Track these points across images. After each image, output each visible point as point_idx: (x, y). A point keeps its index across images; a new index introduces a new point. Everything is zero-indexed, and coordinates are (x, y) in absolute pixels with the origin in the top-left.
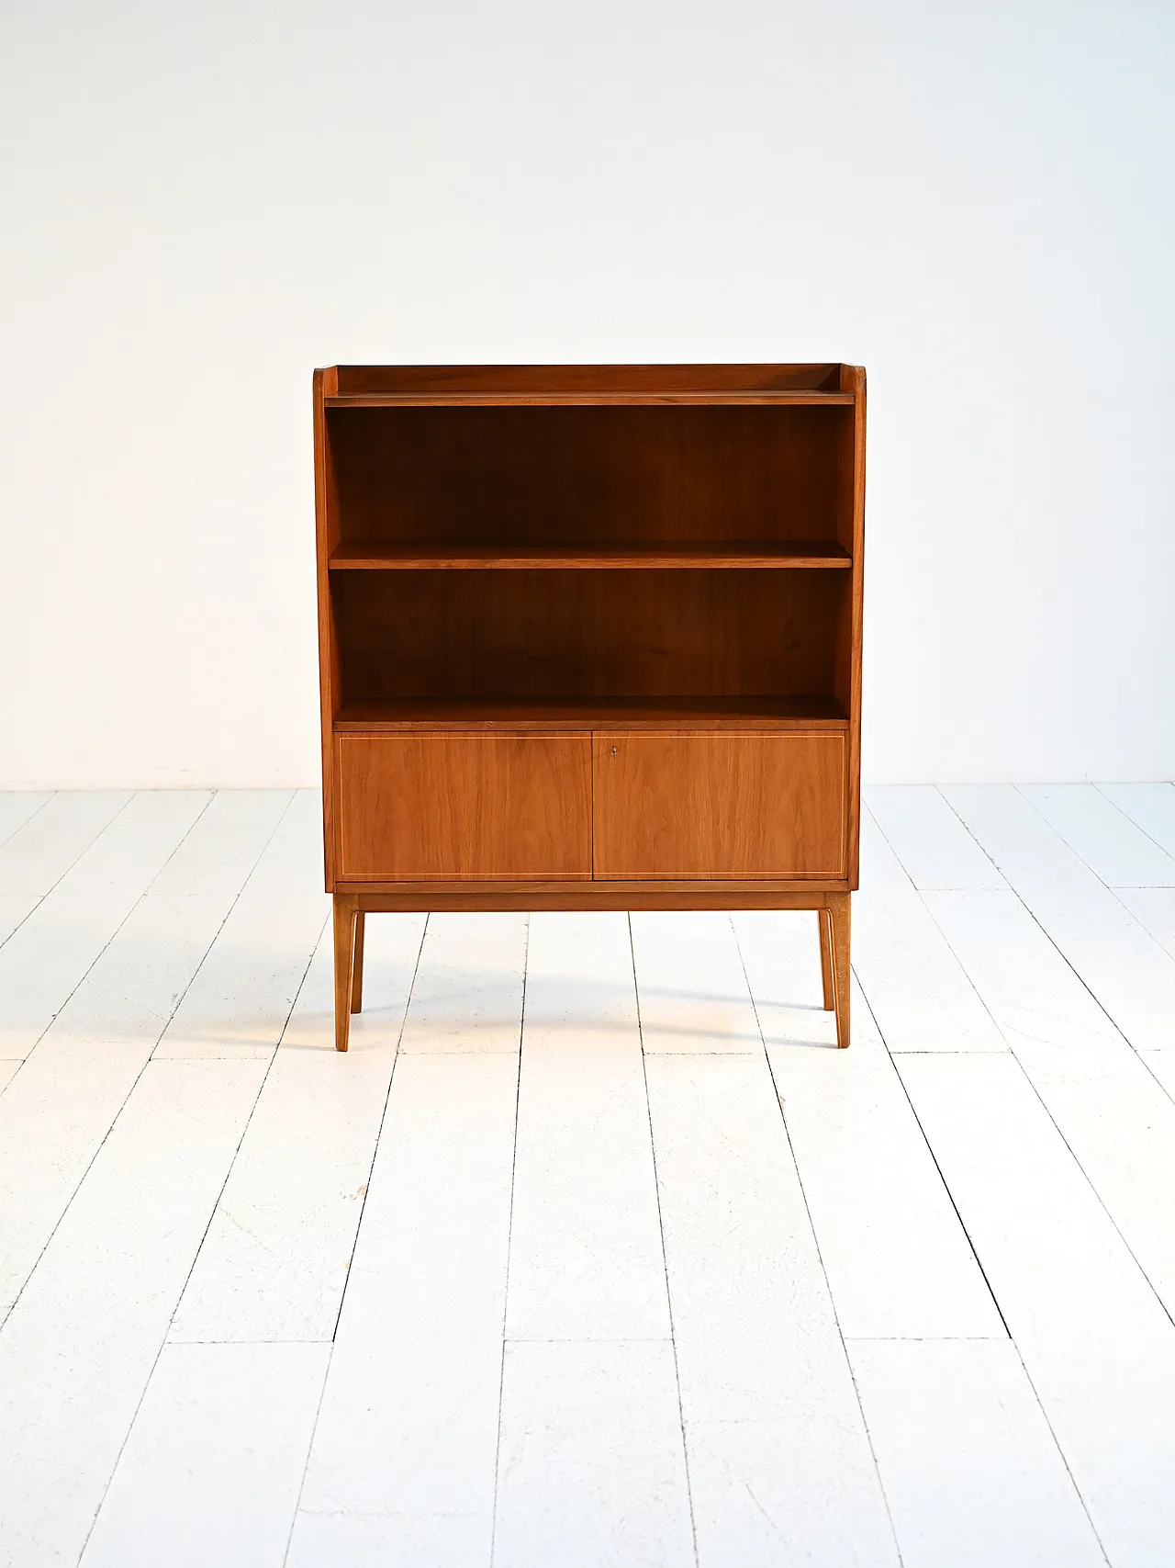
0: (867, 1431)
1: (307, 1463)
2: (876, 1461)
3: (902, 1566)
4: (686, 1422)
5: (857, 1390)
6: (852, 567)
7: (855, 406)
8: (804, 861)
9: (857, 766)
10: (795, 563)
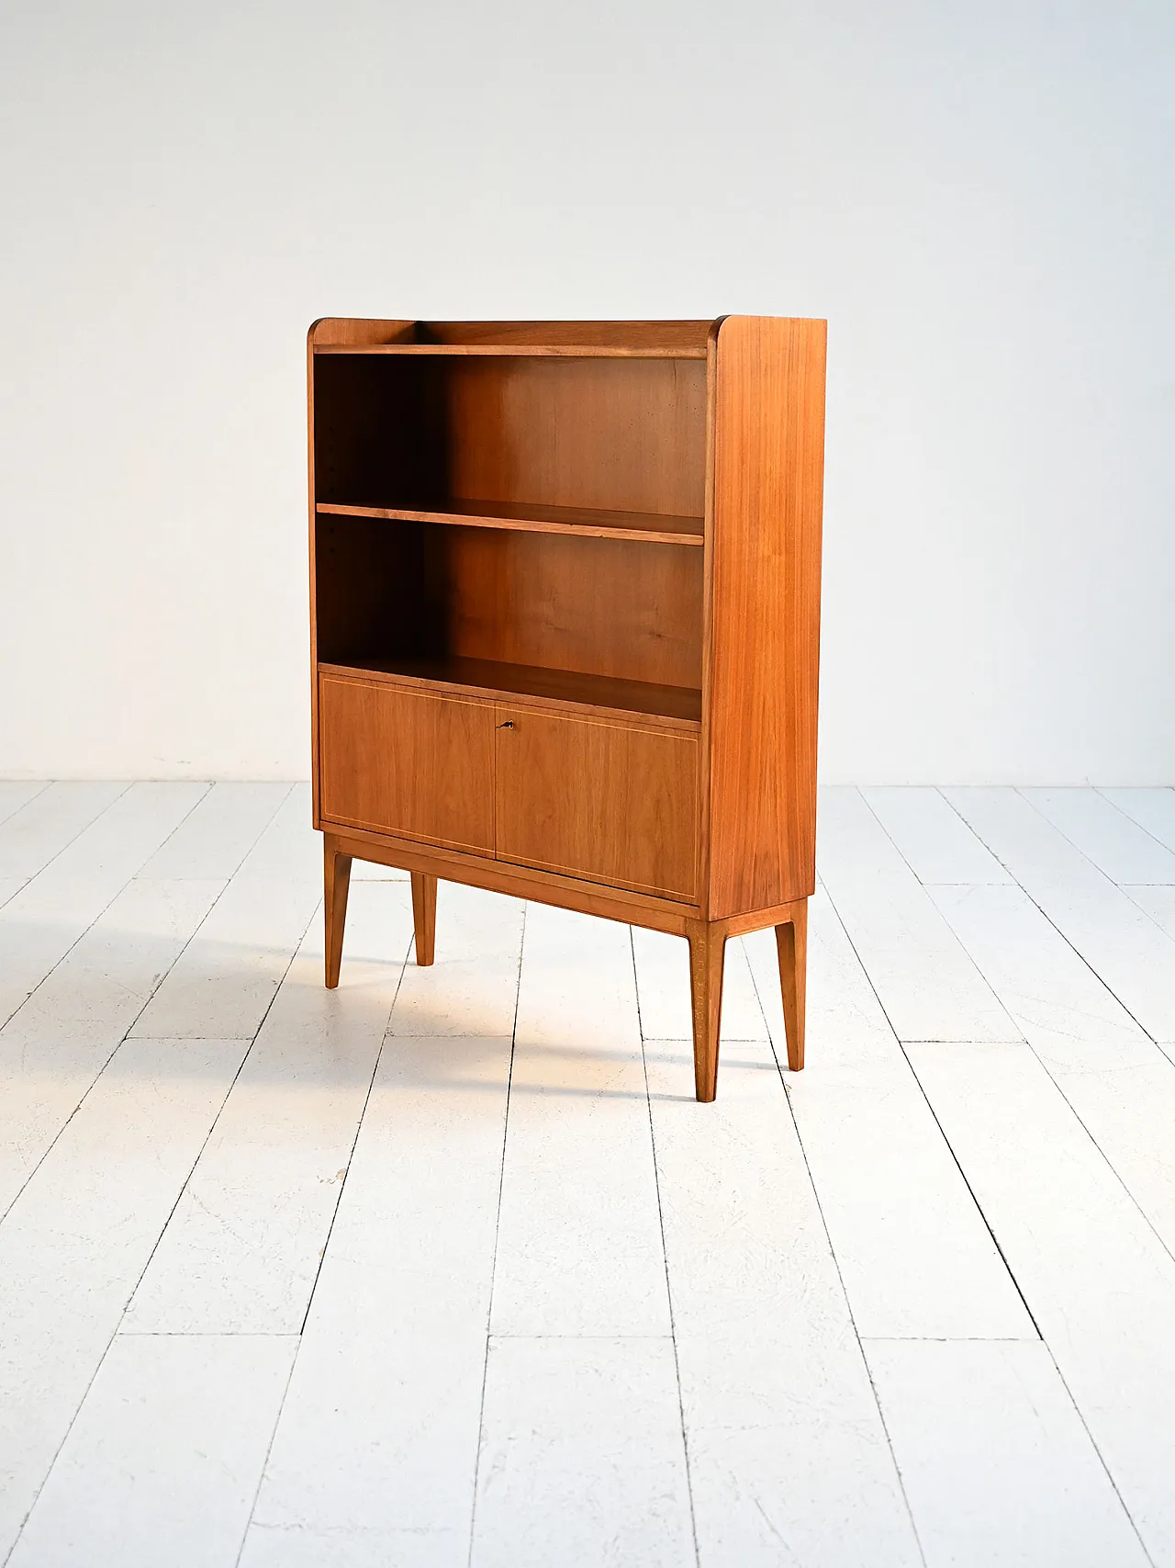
0: (889, 1440)
1: (264, 1469)
2: (900, 1474)
3: (925, 1566)
4: (688, 1428)
5: (876, 1395)
6: (703, 546)
7: (706, 359)
8: (662, 877)
9: (708, 776)
10: (655, 537)
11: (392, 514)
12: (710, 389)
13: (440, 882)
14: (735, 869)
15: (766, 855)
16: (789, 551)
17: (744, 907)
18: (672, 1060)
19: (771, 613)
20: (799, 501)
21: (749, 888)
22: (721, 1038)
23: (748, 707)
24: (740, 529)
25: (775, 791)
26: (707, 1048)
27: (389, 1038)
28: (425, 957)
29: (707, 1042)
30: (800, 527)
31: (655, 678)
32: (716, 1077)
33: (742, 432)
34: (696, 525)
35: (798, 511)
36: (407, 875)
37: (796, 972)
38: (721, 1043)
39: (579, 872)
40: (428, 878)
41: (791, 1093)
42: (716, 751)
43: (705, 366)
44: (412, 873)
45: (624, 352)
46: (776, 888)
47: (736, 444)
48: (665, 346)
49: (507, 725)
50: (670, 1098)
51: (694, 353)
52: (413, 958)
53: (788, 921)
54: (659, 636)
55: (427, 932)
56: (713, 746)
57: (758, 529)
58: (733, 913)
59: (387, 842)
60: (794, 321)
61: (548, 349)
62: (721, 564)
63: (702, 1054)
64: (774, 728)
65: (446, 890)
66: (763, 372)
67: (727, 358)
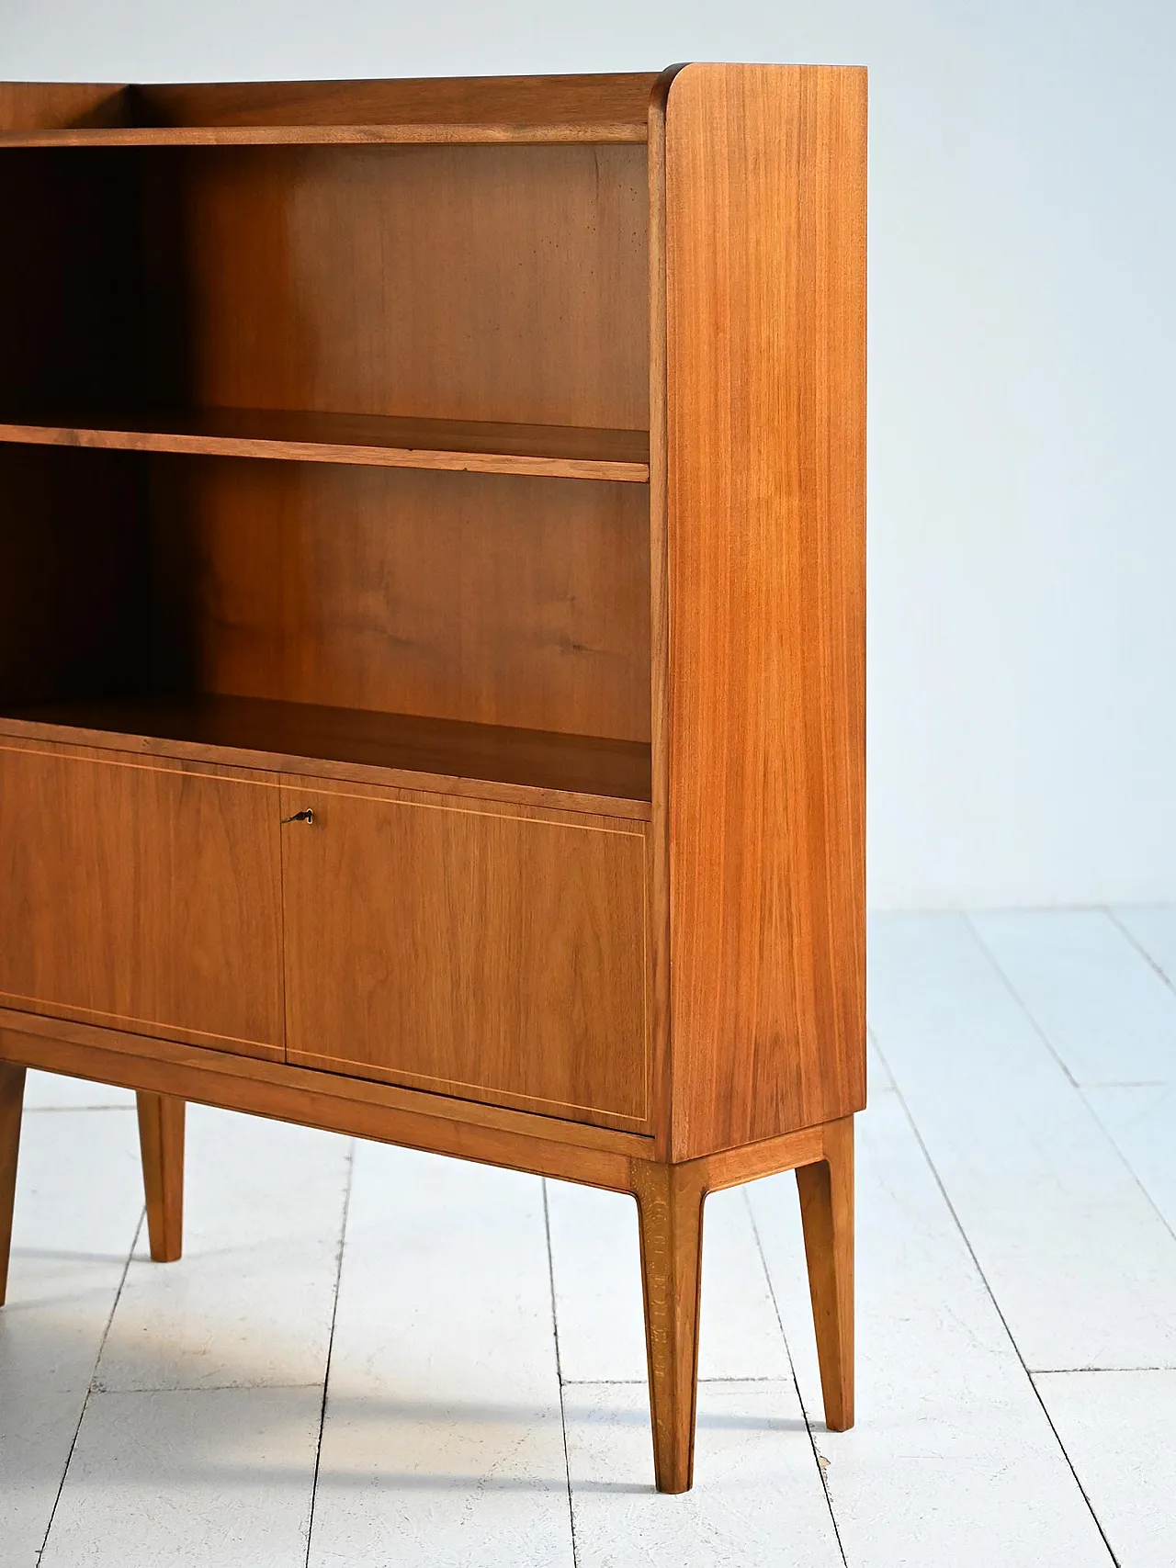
6: (648, 482)
7: (647, 144)
8: (588, 1086)
9: (664, 901)
10: (562, 468)
11: (87, 438)
12: (655, 198)
13: (190, 1107)
14: (718, 1066)
15: (776, 1041)
16: (806, 487)
17: (736, 1136)
18: (614, 1418)
19: (773, 603)
20: (821, 394)
21: (744, 1103)
22: (701, 1375)
23: (736, 773)
24: (716, 453)
25: (790, 924)
26: (673, 1395)
27: (97, 1397)
28: (166, 1245)
29: (674, 1385)
30: (825, 445)
31: (572, 723)
32: (691, 1447)
33: (715, 274)
34: (633, 445)
35: (822, 411)
36: (130, 1096)
37: (836, 1253)
38: (699, 1386)
39: (438, 1082)
40: (167, 1102)
41: (829, 1471)
42: (679, 854)
43: (645, 157)
44: (137, 1094)
45: (497, 134)
46: (796, 1100)
47: (704, 296)
48: (572, 122)
49: (301, 816)
50: (610, 1488)
51: (625, 133)
52: (144, 1247)
53: (818, 1159)
54: (578, 647)
55: (169, 1200)
56: (673, 846)
57: (748, 450)
58: (716, 1148)
59: (87, 1036)
60: (806, 72)
61: (360, 132)
62: (682, 512)
63: (664, 1408)
64: (786, 808)
65: (200, 1121)
66: (751, 167)
67: (684, 141)
